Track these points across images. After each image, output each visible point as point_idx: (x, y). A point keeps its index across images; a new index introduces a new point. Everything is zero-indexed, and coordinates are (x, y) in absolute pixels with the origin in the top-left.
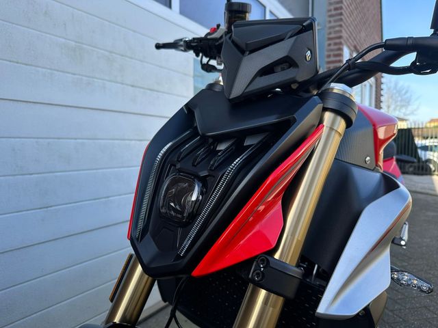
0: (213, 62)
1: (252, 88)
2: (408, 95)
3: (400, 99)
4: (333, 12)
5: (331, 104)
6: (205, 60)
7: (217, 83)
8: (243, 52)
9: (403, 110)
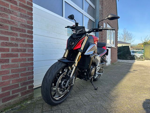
0: (73, 30)
1: (79, 33)
2: (131, 36)
3: (128, 37)
4: (101, 14)
5: (86, 35)
6: (72, 30)
7: (75, 33)
8: (77, 30)
9: (130, 41)
